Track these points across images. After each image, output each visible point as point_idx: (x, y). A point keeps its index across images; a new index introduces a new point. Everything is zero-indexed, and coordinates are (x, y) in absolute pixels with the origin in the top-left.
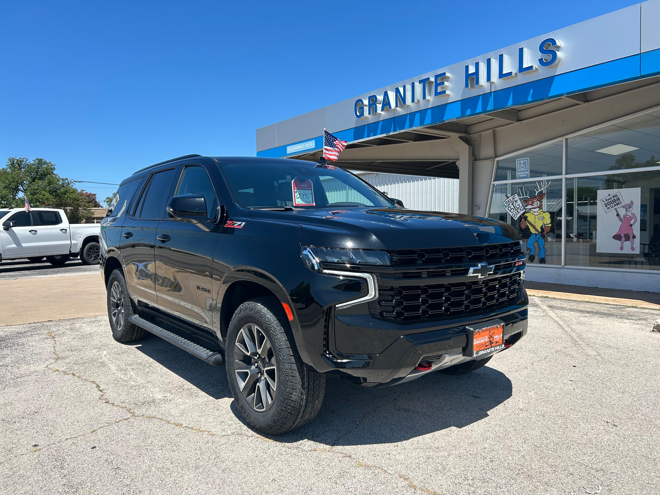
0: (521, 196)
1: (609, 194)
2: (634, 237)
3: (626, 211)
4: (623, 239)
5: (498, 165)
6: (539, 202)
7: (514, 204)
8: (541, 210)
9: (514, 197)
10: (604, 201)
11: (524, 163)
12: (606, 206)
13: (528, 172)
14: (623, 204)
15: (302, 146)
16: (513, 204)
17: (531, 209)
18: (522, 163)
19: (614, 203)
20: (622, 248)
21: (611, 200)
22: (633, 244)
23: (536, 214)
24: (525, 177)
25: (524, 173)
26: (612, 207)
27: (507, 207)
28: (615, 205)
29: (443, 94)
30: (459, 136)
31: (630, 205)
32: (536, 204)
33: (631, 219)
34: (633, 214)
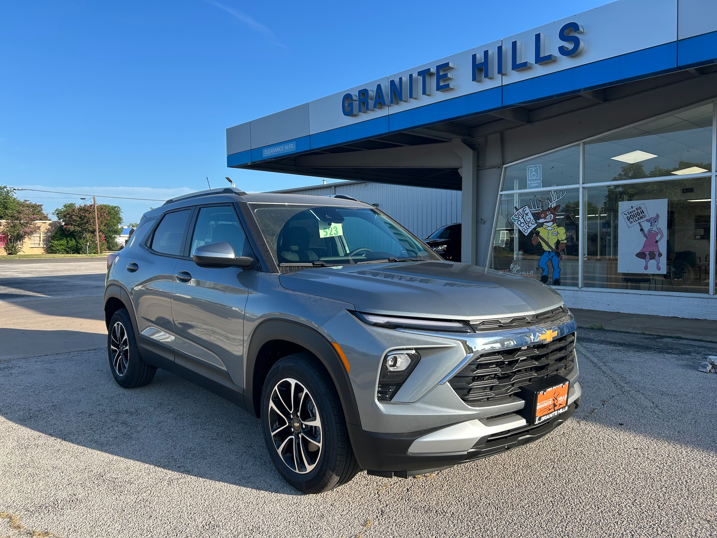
1: (632, 207)
2: (660, 255)
3: (651, 225)
4: (648, 257)
5: (506, 172)
6: (552, 215)
7: (524, 217)
8: (555, 224)
9: (524, 210)
10: (626, 215)
11: (536, 171)
12: (629, 220)
13: (540, 181)
14: (648, 218)
15: (281, 149)
17: (543, 223)
18: (533, 170)
19: (638, 216)
20: (646, 268)
21: (634, 213)
22: (658, 263)
23: (549, 228)
24: (537, 187)
25: (535, 182)
26: (635, 220)
27: (517, 221)
28: (638, 219)
29: (446, 88)
30: (462, 139)
31: (656, 218)
32: (550, 217)
33: (656, 234)
34: (659, 229)
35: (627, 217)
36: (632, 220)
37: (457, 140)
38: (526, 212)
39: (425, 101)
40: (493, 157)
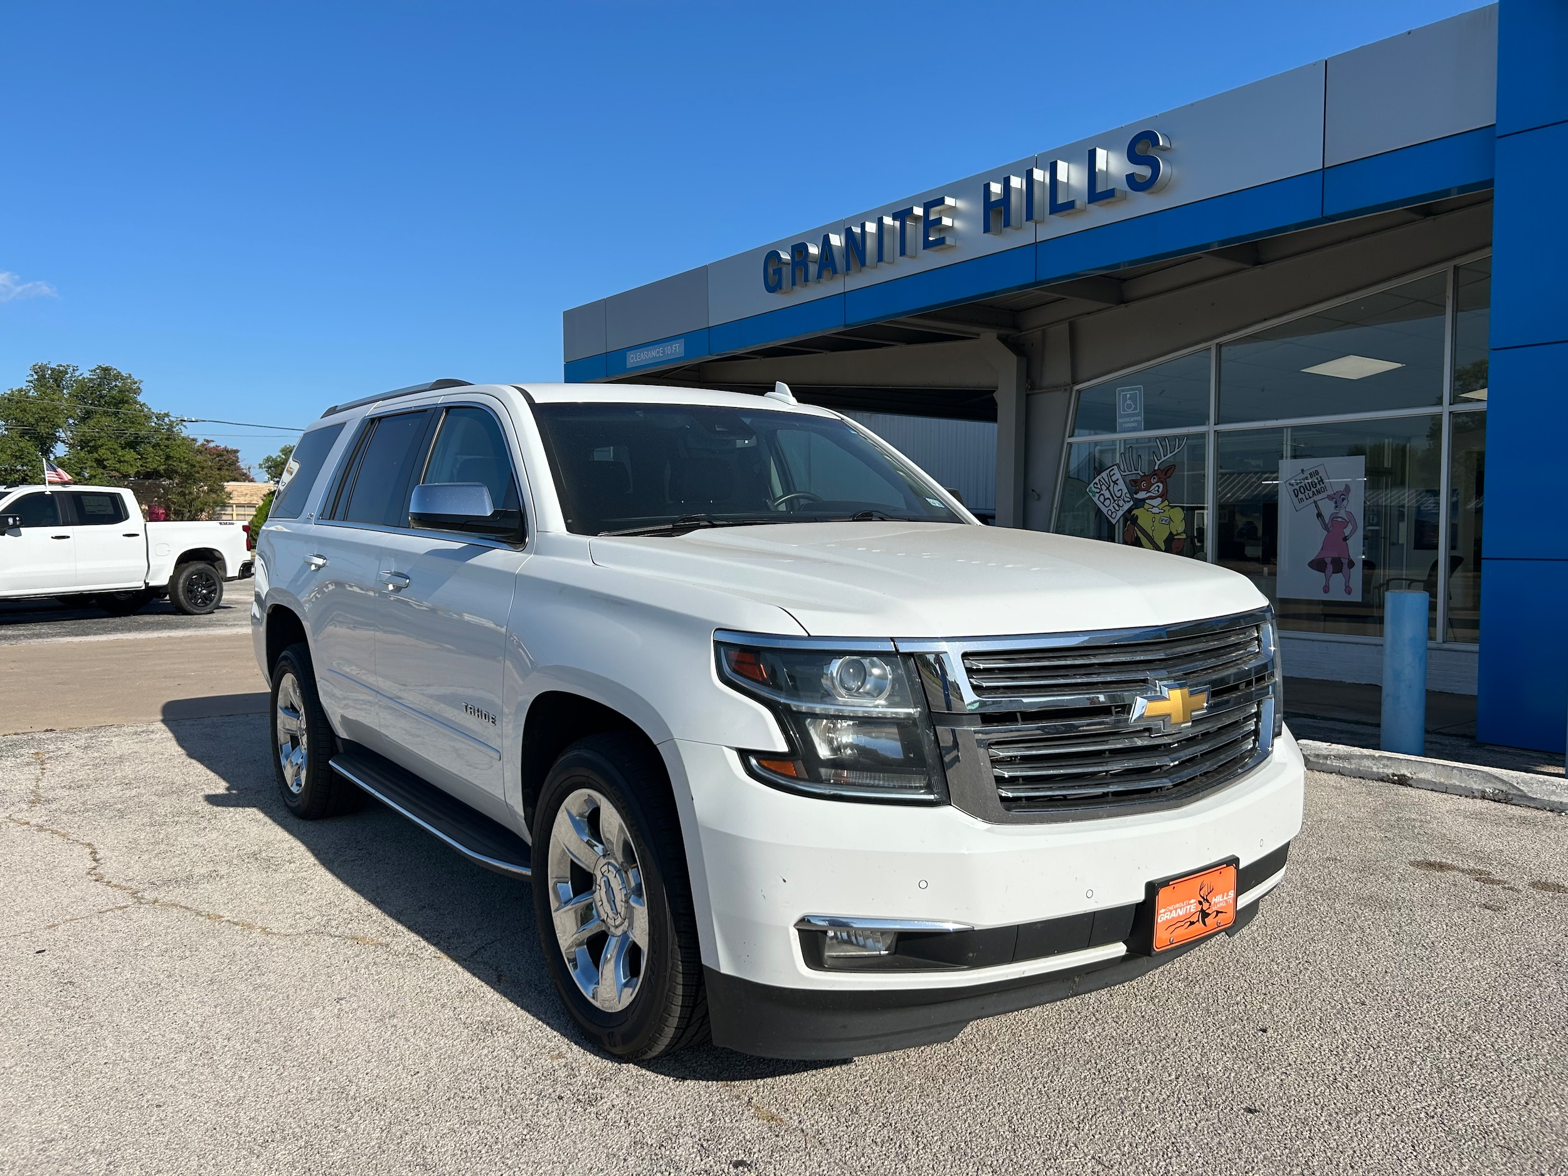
0: (1124, 472)
1: (1302, 470)
2: (1351, 564)
3: (1336, 507)
4: (1330, 568)
5: (1078, 400)
6: (1161, 485)
7: (1111, 488)
8: (1166, 503)
9: (1111, 473)
11: (1132, 398)
12: (1297, 496)
13: (1140, 418)
14: (1330, 492)
15: (658, 352)
16: (1108, 488)
17: (1144, 500)
18: (1128, 396)
19: (1313, 489)
20: (1326, 590)
21: (1306, 482)
22: (1348, 579)
23: (1155, 510)
24: (1134, 430)
25: (1132, 420)
26: (1307, 497)
27: (1098, 495)
29: (939, 245)
30: (998, 335)
31: (1344, 493)
32: (1157, 488)
33: (1345, 524)
34: (1349, 514)
35: (1294, 491)
36: (1303, 496)
37: (989, 336)
38: (1114, 478)
39: (905, 268)
40: (1056, 370)
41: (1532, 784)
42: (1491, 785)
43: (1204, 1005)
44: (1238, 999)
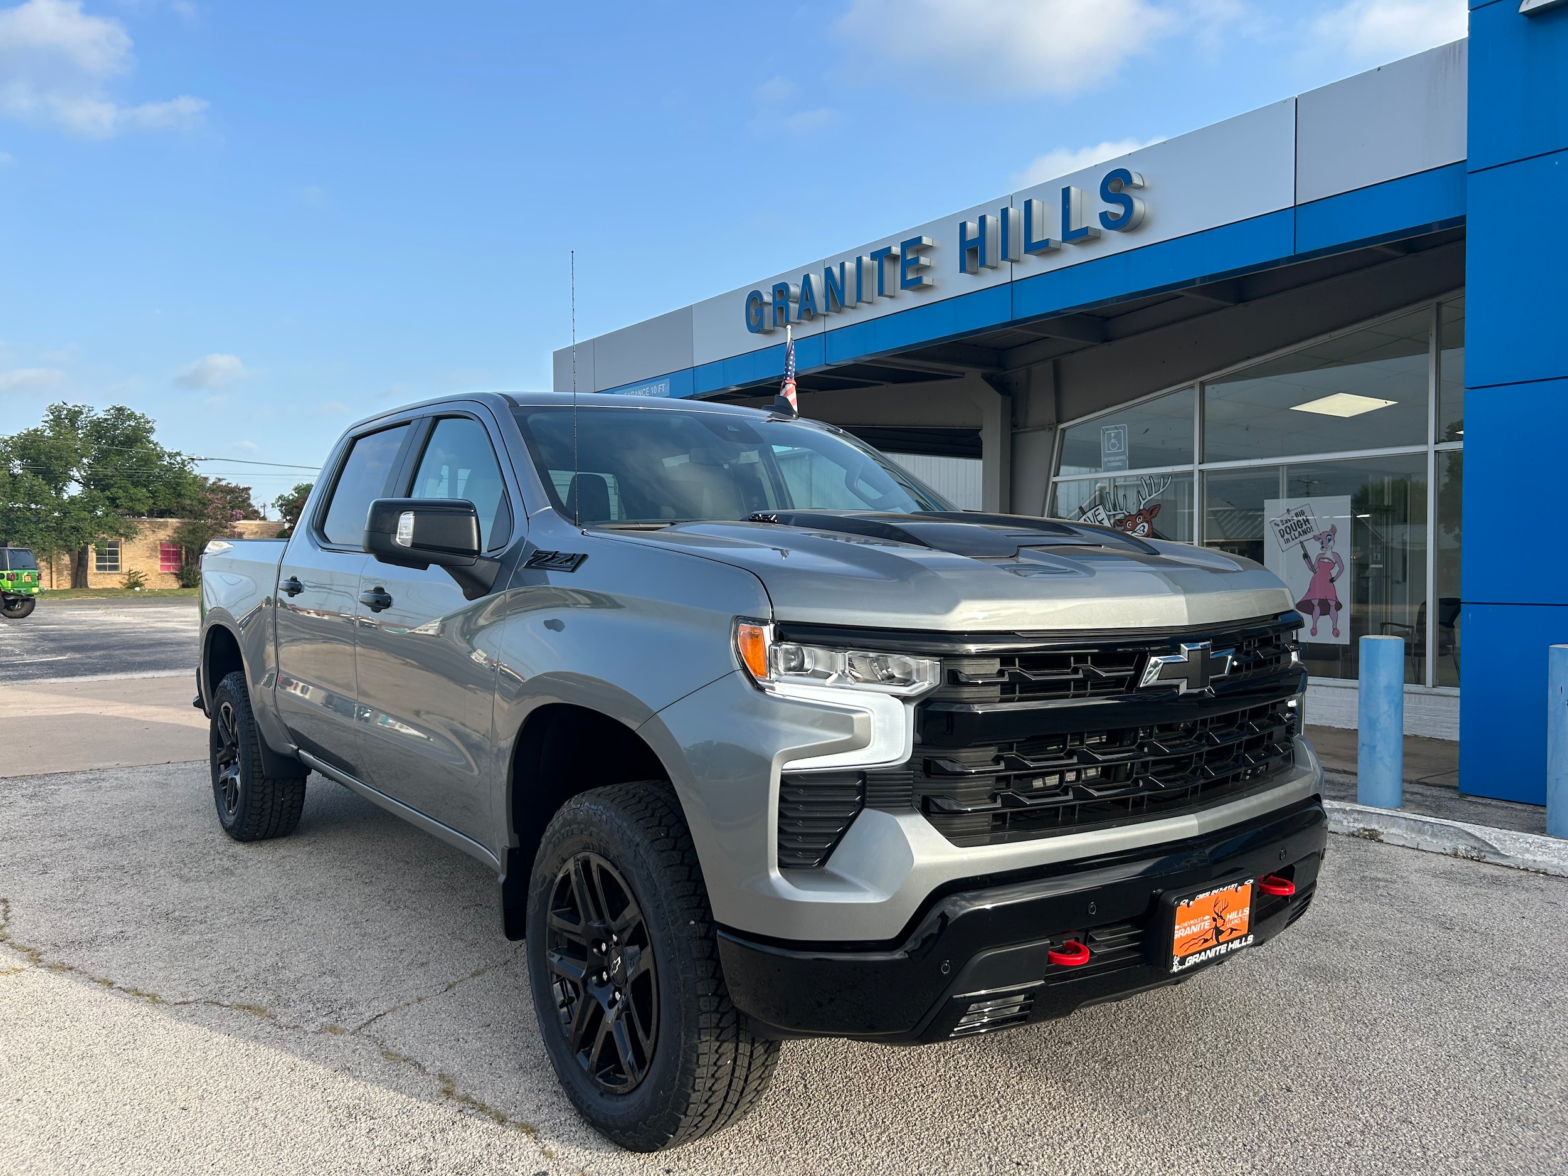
0: (1110, 511)
1: (1288, 510)
2: (1339, 606)
3: (1323, 547)
4: (1317, 609)
5: (1063, 439)
6: (1146, 525)
9: (1097, 513)
10: (1278, 525)
11: (1117, 437)
12: (1283, 537)
13: (1125, 457)
14: (1316, 533)
15: (645, 392)
18: (1113, 435)
19: (1299, 530)
20: (1314, 632)
21: (1292, 522)
22: (1335, 622)
24: (1119, 468)
25: (1117, 459)
26: (1293, 537)
28: (1300, 534)
29: (916, 285)
30: (982, 374)
31: (1330, 534)
32: (1142, 528)
33: (1332, 565)
34: (1336, 554)
35: (1280, 531)
36: (1289, 536)
37: (974, 375)
38: (1099, 518)
39: (886, 308)
40: (1040, 409)
41: (1505, 841)
42: (1463, 842)
43: (1119, 1090)
44: (1156, 1083)
